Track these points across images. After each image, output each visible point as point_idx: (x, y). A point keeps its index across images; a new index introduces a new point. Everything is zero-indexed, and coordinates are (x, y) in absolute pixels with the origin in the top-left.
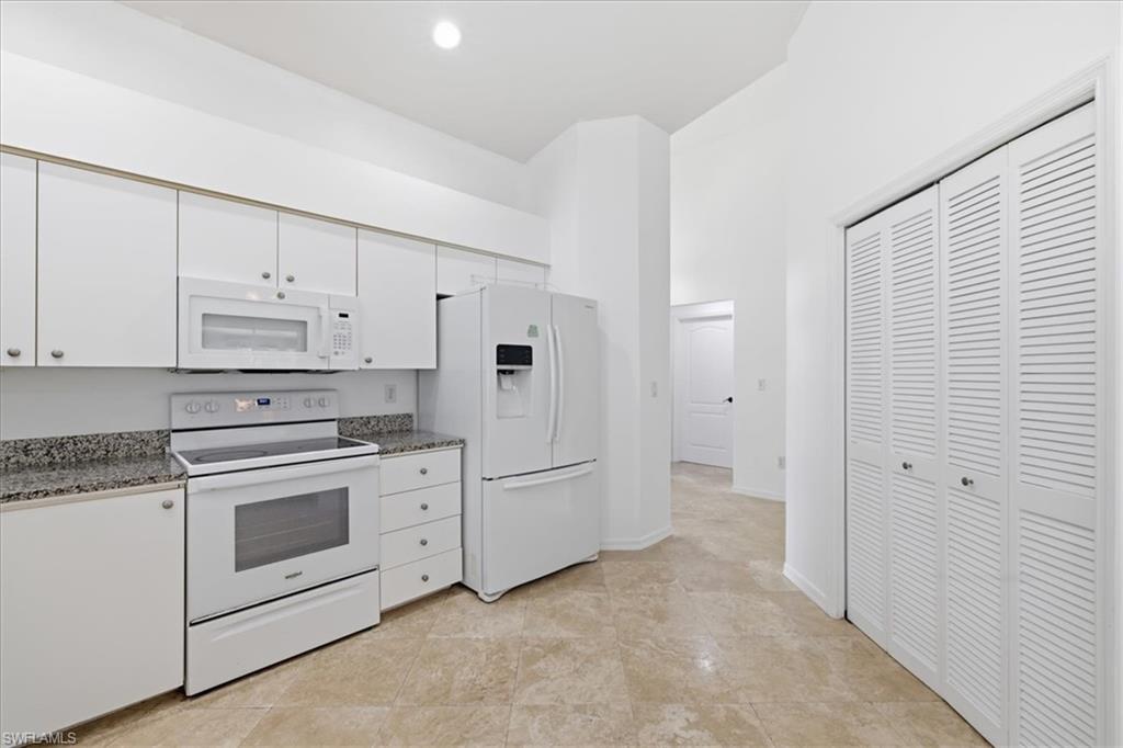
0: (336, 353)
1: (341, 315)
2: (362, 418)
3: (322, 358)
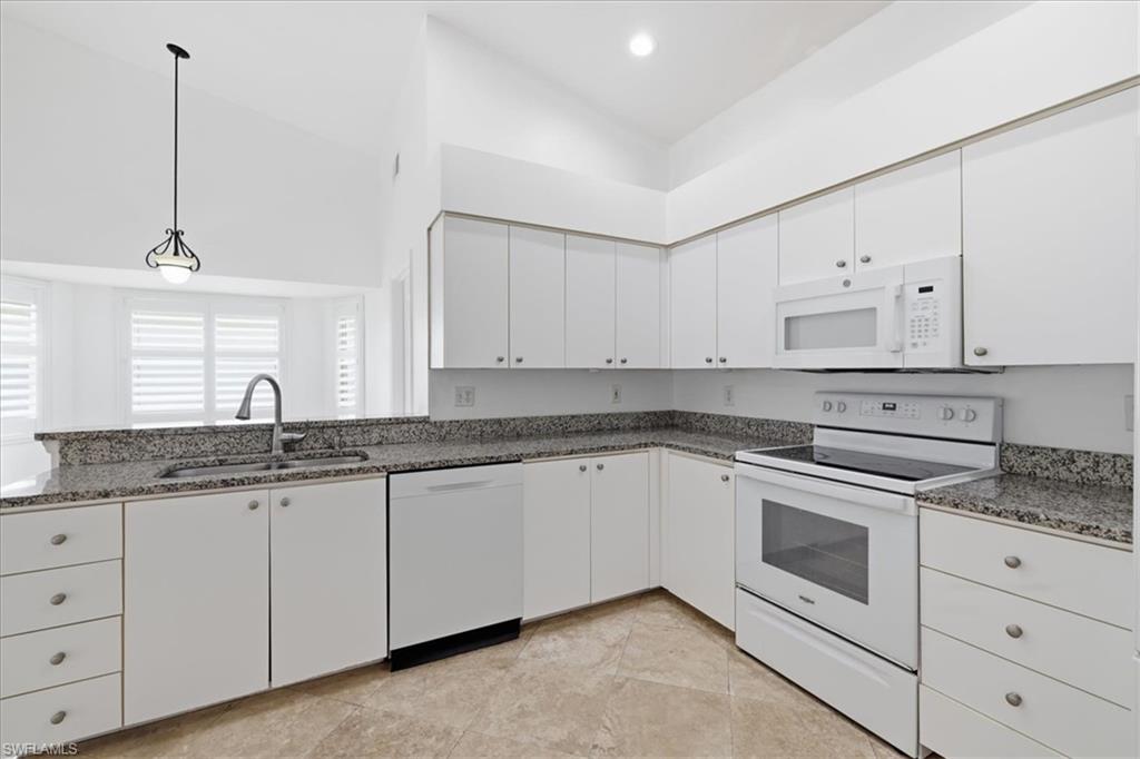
0: (915, 345)
1: (922, 290)
2: (1054, 450)
3: (894, 352)
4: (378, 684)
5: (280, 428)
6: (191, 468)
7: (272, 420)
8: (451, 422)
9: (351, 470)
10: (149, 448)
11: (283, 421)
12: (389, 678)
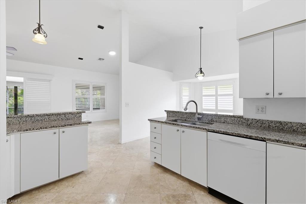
4: (202, 193)
5: (197, 114)
6: (180, 120)
7: (196, 112)
8: (252, 119)
9: (196, 127)
10: (177, 115)
11: (198, 112)
12: (206, 194)
